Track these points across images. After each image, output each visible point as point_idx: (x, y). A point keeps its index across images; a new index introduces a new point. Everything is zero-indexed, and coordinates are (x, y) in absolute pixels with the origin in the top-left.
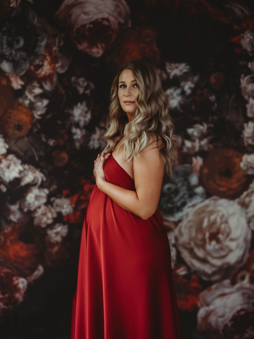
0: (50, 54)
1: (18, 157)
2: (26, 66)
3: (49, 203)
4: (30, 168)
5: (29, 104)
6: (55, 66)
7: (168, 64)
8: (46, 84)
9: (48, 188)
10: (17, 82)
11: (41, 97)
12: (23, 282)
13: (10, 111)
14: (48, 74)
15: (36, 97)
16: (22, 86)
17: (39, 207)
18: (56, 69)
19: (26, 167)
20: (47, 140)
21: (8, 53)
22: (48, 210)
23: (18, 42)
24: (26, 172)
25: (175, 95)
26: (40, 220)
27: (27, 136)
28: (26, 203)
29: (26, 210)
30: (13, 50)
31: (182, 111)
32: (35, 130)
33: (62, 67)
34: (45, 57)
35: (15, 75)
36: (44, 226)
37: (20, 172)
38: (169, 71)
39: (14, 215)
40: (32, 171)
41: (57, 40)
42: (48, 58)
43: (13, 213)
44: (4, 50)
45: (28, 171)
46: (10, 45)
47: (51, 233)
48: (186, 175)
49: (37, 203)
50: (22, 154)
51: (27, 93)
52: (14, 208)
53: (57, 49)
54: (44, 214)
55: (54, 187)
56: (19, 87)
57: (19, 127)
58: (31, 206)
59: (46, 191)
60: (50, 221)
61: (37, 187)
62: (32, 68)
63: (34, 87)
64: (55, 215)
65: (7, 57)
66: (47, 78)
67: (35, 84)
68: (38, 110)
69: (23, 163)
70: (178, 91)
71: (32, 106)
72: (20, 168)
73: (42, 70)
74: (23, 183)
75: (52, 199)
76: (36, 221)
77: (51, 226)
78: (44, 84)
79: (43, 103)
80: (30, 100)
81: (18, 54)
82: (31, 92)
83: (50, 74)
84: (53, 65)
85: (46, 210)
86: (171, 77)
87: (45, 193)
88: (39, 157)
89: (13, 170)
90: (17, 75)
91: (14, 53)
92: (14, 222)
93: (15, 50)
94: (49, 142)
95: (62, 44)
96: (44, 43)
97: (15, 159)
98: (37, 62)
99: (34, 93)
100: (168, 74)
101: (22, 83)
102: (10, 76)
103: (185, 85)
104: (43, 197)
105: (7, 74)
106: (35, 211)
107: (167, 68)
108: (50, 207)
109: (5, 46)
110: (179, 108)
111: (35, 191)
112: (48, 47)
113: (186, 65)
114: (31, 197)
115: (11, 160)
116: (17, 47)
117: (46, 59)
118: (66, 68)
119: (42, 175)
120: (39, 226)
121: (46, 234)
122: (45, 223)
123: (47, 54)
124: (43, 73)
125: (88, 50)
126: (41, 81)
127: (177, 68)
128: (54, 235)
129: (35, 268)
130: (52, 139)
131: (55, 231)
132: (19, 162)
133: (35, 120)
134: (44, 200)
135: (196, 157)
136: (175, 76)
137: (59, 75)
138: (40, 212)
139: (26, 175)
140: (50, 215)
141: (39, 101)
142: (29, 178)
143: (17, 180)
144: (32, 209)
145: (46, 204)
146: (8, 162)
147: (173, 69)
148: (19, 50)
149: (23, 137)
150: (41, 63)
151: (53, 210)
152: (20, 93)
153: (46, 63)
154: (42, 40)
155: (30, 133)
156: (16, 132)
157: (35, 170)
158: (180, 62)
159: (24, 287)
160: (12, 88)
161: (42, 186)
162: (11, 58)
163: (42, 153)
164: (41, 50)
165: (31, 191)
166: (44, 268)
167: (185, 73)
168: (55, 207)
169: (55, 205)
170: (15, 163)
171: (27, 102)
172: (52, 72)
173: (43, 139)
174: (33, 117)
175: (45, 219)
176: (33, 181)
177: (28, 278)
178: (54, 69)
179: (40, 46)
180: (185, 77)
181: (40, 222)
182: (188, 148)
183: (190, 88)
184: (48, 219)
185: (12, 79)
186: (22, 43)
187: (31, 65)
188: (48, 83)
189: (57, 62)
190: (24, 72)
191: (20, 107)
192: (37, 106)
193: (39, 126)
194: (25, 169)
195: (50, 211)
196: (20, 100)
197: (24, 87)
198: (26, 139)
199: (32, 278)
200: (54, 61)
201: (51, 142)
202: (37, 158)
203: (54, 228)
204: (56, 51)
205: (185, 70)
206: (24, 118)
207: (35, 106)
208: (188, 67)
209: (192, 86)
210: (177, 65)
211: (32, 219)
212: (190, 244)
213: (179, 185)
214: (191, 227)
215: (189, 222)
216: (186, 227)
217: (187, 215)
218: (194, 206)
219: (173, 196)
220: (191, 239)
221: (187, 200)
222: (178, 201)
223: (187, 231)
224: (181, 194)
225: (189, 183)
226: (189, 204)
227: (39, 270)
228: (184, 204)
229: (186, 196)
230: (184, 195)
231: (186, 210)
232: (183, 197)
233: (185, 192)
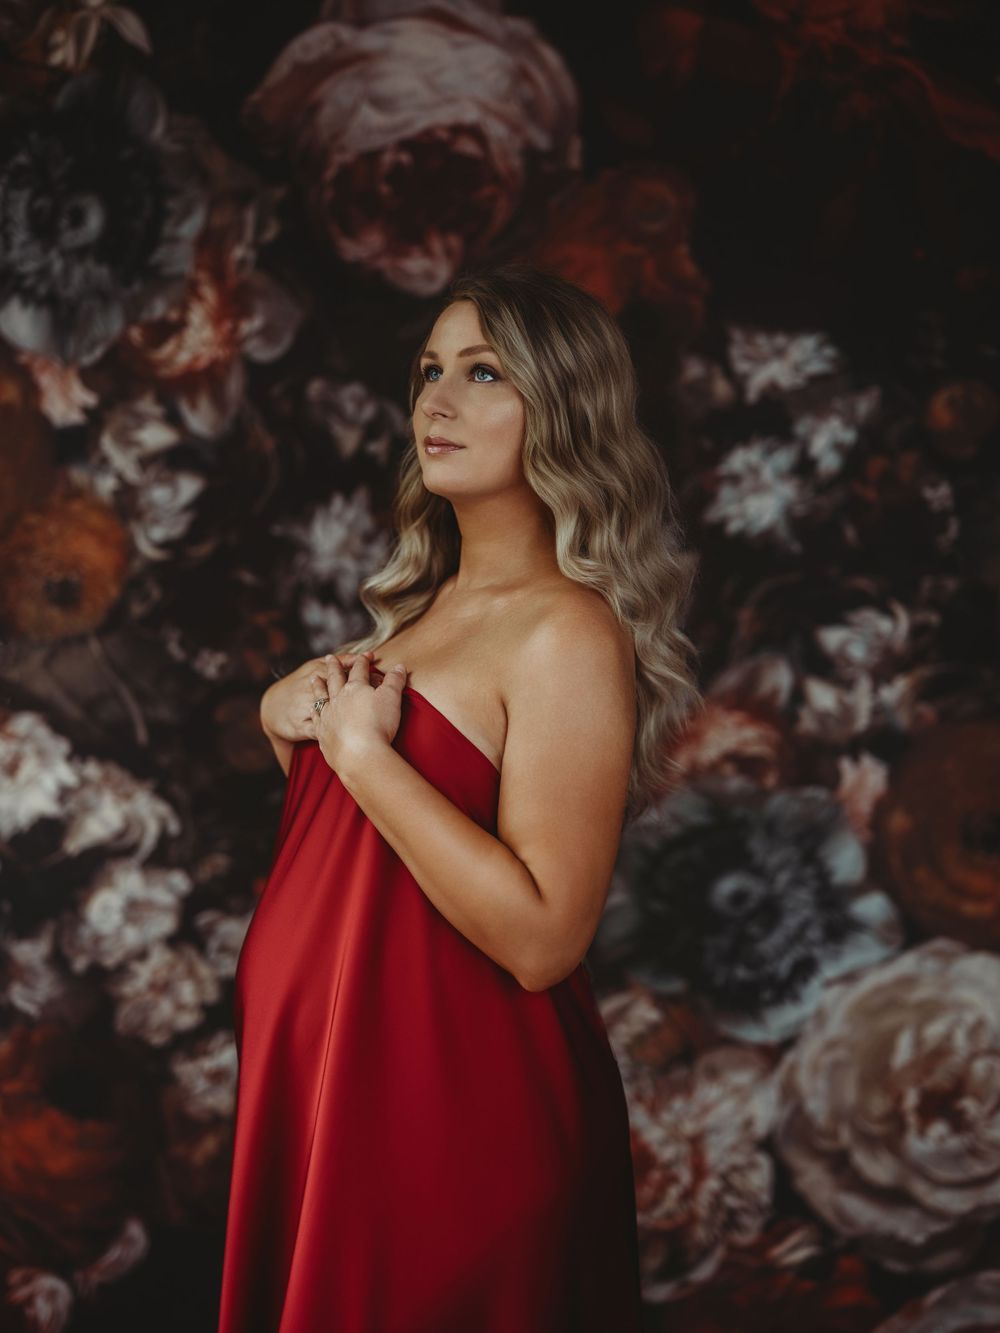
0: (218, 276)
1: (58, 724)
2: (110, 324)
3: (187, 936)
4: (106, 778)
5: (116, 494)
6: (235, 330)
7: (737, 335)
8: (194, 406)
9: (188, 867)
10: (65, 393)
11: (171, 461)
12: (52, 1295)
13: (32, 519)
14: (203, 362)
15: (146, 462)
16: (86, 410)
17: (142, 955)
18: (243, 341)
19: (92, 770)
20: (193, 652)
21: (30, 266)
22: (181, 968)
23: (78, 219)
24: (89, 794)
25: (767, 473)
26: (145, 1010)
27: (102, 632)
28: (85, 933)
29: (80, 964)
30: (54, 254)
31: (796, 547)
32: (137, 609)
33: (267, 334)
34: (193, 290)
35: (57, 365)
36: (158, 1040)
37: (64, 794)
38: (742, 366)
39: (28, 985)
40: (115, 788)
41: (250, 216)
42: (209, 293)
43: (22, 974)
44: (15, 254)
45: (99, 789)
46: (44, 231)
47: (192, 1073)
48: (812, 839)
49: (132, 937)
50: (73, 711)
51: (107, 443)
52: (31, 952)
53: (251, 255)
54: (162, 987)
55: (219, 862)
56: (76, 417)
57: (66, 595)
58: (106, 945)
59: (180, 881)
60: (187, 1020)
61: (135, 861)
62: (136, 334)
63: (141, 420)
64: (212, 994)
65: (29, 282)
66: (202, 380)
67: (147, 405)
68: (156, 521)
69: (79, 753)
70: (784, 458)
71: (127, 505)
72: (65, 773)
73: (179, 347)
74: (74, 845)
75: (204, 919)
76: (125, 1017)
77: (191, 1043)
78: (184, 408)
79: (176, 491)
80: (120, 477)
81: (78, 274)
82: (125, 441)
83: (214, 363)
84: (227, 325)
85: (171, 967)
86: (753, 393)
87: (171, 889)
88: (153, 727)
89: (32, 782)
90: (67, 363)
91: (58, 266)
92: (26, 1017)
93: (64, 254)
94: (198, 665)
95: (270, 234)
96: (191, 228)
97: (42, 733)
98: (159, 309)
99: (138, 444)
100: (738, 383)
101: (89, 399)
102: (37, 365)
103: (813, 431)
104: (164, 909)
105: (24, 359)
106: (122, 970)
107: (737, 352)
108: (191, 953)
109: (20, 236)
110: (783, 532)
111: (129, 882)
112: (211, 245)
113: (821, 346)
114: (106, 909)
115: (24, 739)
116: (71, 239)
117: (200, 298)
118: (286, 341)
119: (163, 809)
120: (136, 1041)
121: (170, 1079)
122: (167, 1026)
123: (203, 276)
124: (184, 358)
125: (384, 263)
126: (174, 391)
127: (780, 353)
128: (201, 1085)
129: (112, 1233)
130: (216, 648)
131: (208, 1064)
132: (62, 747)
133: (137, 565)
134: (165, 924)
135: (855, 759)
136: (772, 391)
137: (253, 369)
138: (144, 973)
139: (87, 809)
140: (187, 992)
141: (161, 481)
142: (102, 821)
143: (48, 830)
144: (110, 962)
145: (172, 942)
146: (13, 747)
147: (760, 360)
148: (80, 253)
149: (82, 639)
150: (174, 315)
151: (204, 971)
152: (79, 442)
153: (197, 315)
154: (186, 213)
155: (114, 621)
156: (55, 614)
157: (129, 785)
158: (795, 328)
159: (55, 1315)
160: (44, 421)
161: (160, 859)
162: (42, 290)
163: (164, 713)
164: (179, 258)
165: (109, 882)
166: (151, 1230)
167: (815, 380)
168: (213, 956)
169: (213, 944)
170: (42, 754)
171: (106, 485)
172: (220, 353)
173: (175, 650)
174: (129, 550)
175: (165, 1008)
176: (121, 835)
177: (79, 1276)
178: (232, 341)
179: (175, 240)
180: (815, 396)
181: (144, 1023)
182: (823, 717)
183: (838, 447)
184: (180, 1007)
185: (46, 380)
186: (94, 222)
187: (131, 320)
188: (204, 403)
189: (246, 312)
190: (98, 352)
191: (76, 507)
192: (152, 505)
193: (156, 593)
194: (84, 782)
195: (191, 973)
196: (78, 475)
197: (95, 419)
198: (95, 647)
199: (95, 1277)
200: (233, 306)
201: (211, 665)
202: (142, 735)
203: (206, 1053)
204: (242, 262)
205: (816, 367)
206: (93, 553)
207: (142, 501)
208: (829, 352)
209: (848, 436)
210: (780, 340)
211: (109, 1004)
212: (834, 1135)
213: (783, 878)
214: (837, 1067)
215: (831, 1045)
216: (815, 1069)
217: (820, 1017)
218: (850, 978)
219: (754, 929)
220: (838, 1115)
221: (817, 952)
222: (780, 953)
223: (821, 1084)
224: (791, 922)
225: (824, 875)
226: (830, 970)
227: (130, 1242)
228: (805, 969)
229: (814, 933)
230: (804, 926)
231: (816, 995)
232: (798, 937)
233: (806, 912)
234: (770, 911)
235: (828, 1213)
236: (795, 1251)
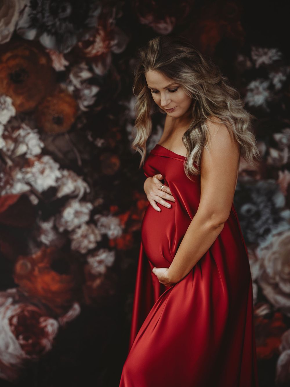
0: (105, 28)
1: (56, 159)
2: (73, 41)
3: (92, 222)
4: (70, 175)
5: (74, 91)
6: (109, 44)
7: (254, 48)
8: (97, 66)
9: (92, 202)
10: (59, 61)
11: (89, 83)
12: (52, 325)
13: (49, 99)
14: (100, 53)
15: (83, 82)
16: (65, 67)
17: (79, 227)
18: (112, 47)
19: (66, 173)
20: (95, 139)
21: (50, 23)
22: (90, 231)
23: (64, 10)
24: (64, 180)
25: (261, 89)
26: (80, 243)
27: (69, 132)
28: (63, 220)
29: (61, 229)
30: (57, 20)
31: (268, 110)
32: (79, 126)
33: (118, 45)
34: (97, 32)
35: (57, 53)
36: (83, 251)
37: (57, 180)
38: (255, 58)
39: (46, 235)
40: (72, 178)
41: (114, 10)
42: (102, 33)
43: (45, 232)
44: (45, 20)
45: (67, 179)
46: (54, 13)
47: (93, 261)
48: (270, 194)
49: (76, 222)
50: (60, 155)
51: (72, 77)
52: (47, 226)
53: (114, 21)
54: (85, 236)
55: (100, 201)
56: (62, 69)
57: (59, 121)
58: (69, 224)
59: (90, 206)
60: (92, 246)
61: (77, 200)
62: (80, 44)
63: (81, 70)
64: (99, 238)
65: (49, 28)
66: (99, 58)
67: (83, 65)
68: (85, 100)
69: (62, 168)
70: (266, 84)
71: (77, 94)
72: (58, 174)
73: (93, 48)
74: (60, 195)
75: (97, 217)
76: (74, 245)
77: (93, 252)
78: (94, 67)
79: (91, 91)
80: (75, 87)
81: (64, 25)
82: (77, 76)
83: (103, 54)
84: (107, 42)
85: (88, 230)
86: (257, 66)
87: (87, 208)
88: (83, 161)
89: (48, 176)
90: (60, 52)
91: (58, 23)
92: (45, 245)
93: (60, 20)
94: (96, 142)
95: (120, 16)
96: (97, 13)
97: (51, 161)
98: (87, 37)
99: (80, 77)
100: (254, 62)
101: (66, 63)
102: (51, 53)
103: (274, 77)
104: (85, 214)
105: (47, 51)
106: (73, 231)
107: (253, 53)
108: (93, 226)
109: (47, 14)
110: (265, 106)
111: (75, 206)
112: (103, 18)
113: (277, 52)
114: (69, 213)
115: (46, 163)
116: (62, 15)
117: (99, 34)
118: (124, 47)
119: (85, 185)
120: (77, 252)
121: (86, 263)
122: (86, 247)
123: (100, 27)
124: (94, 52)
125: (153, 25)
126: (91, 62)
127: (266, 54)
128: (96, 264)
129: (69, 307)
130: (101, 138)
131: (98, 258)
132: (57, 166)
133: (79, 112)
134: (86, 218)
135: (283, 171)
136: (263, 64)
137: (114, 55)
138: (80, 232)
139: (64, 184)
140: (92, 238)
141: (87, 88)
142: (68, 188)
143: (53, 190)
144: (70, 229)
145: (88, 223)
146: (43, 165)
147: (260, 56)
148: (64, 20)
149: (63, 134)
150: (91, 39)
151: (97, 232)
152: (63, 76)
153: (98, 39)
154: (96, 9)
155: (73, 129)
156: (55, 127)
157: (76, 177)
158: (270, 47)
159: (53, 331)
160: (53, 69)
161: (84, 200)
162: (53, 30)
163: (86, 156)
164: (94, 22)
165: (69, 205)
166: (82, 306)
167: (275, 62)
168: (99, 227)
169: (99, 224)
170: (51, 168)
171: (71, 89)
172: (105, 50)
173: (90, 138)
174: (77, 108)
175: (85, 242)
176: (73, 192)
177: (60, 319)
178: (108, 47)
179: (92, 16)
180: (275, 67)
181: (79, 247)
182: (274, 159)
183: (281, 81)
184: (90, 242)
185: (54, 57)
186: (69, 10)
187: (79, 40)
188: (100, 65)
189: (113, 39)
190: (69, 49)
191: (62, 95)
192: (84, 95)
193: (85, 121)
194: (63, 176)
195: (93, 232)
196: (63, 86)
197: (68, 69)
198: (67, 137)
199: (65, 320)
200: (108, 37)
201: (100, 143)
202: (80, 163)
203: (97, 255)
204: (112, 23)
205: (275, 58)
206: (66, 109)
207: (81, 94)
208: (279, 53)
209: (284, 78)
210: (266, 50)
211: (69, 241)
212: (274, 278)
213: (262, 206)
214: (276, 260)
215: (274, 253)
216: (269, 260)
217: (271, 245)
218: (280, 234)
219: (253, 220)
220: (276, 273)
221: (271, 227)
222: (260, 227)
223: (271, 264)
224: (264, 218)
225: (273, 205)
226: (274, 232)
227: (75, 309)
228: (267, 231)
229: (270, 221)
230: (267, 219)
231: (270, 239)
232: (266, 222)
233: (268, 215)
234: (258, 215)
235: (272, 301)
236: (263, 311)
